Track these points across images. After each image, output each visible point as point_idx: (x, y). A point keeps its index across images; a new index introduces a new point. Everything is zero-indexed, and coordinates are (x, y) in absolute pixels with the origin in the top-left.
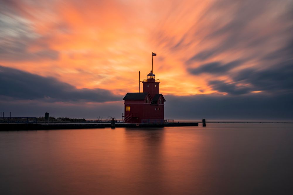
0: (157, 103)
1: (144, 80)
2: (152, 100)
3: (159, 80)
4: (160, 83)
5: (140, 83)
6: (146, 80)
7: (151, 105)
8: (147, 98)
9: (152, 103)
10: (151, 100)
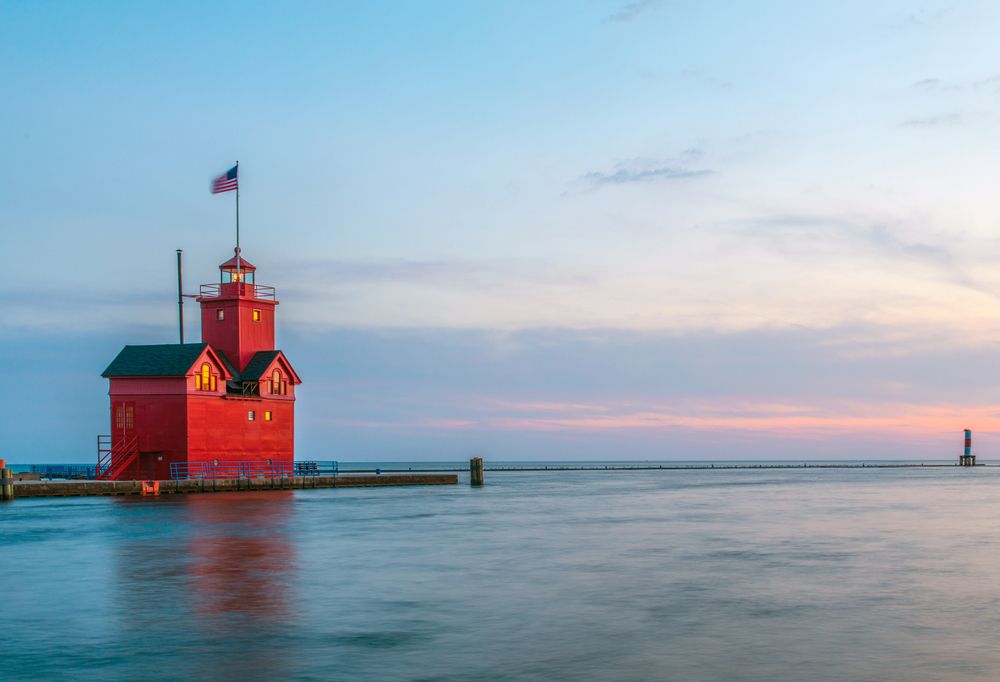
0: (257, 392)
1: (204, 289)
2: (227, 375)
3: (271, 291)
4: (278, 303)
5: (181, 303)
6: (215, 293)
7: (223, 397)
8: (206, 368)
9: (229, 389)
10: (223, 378)
